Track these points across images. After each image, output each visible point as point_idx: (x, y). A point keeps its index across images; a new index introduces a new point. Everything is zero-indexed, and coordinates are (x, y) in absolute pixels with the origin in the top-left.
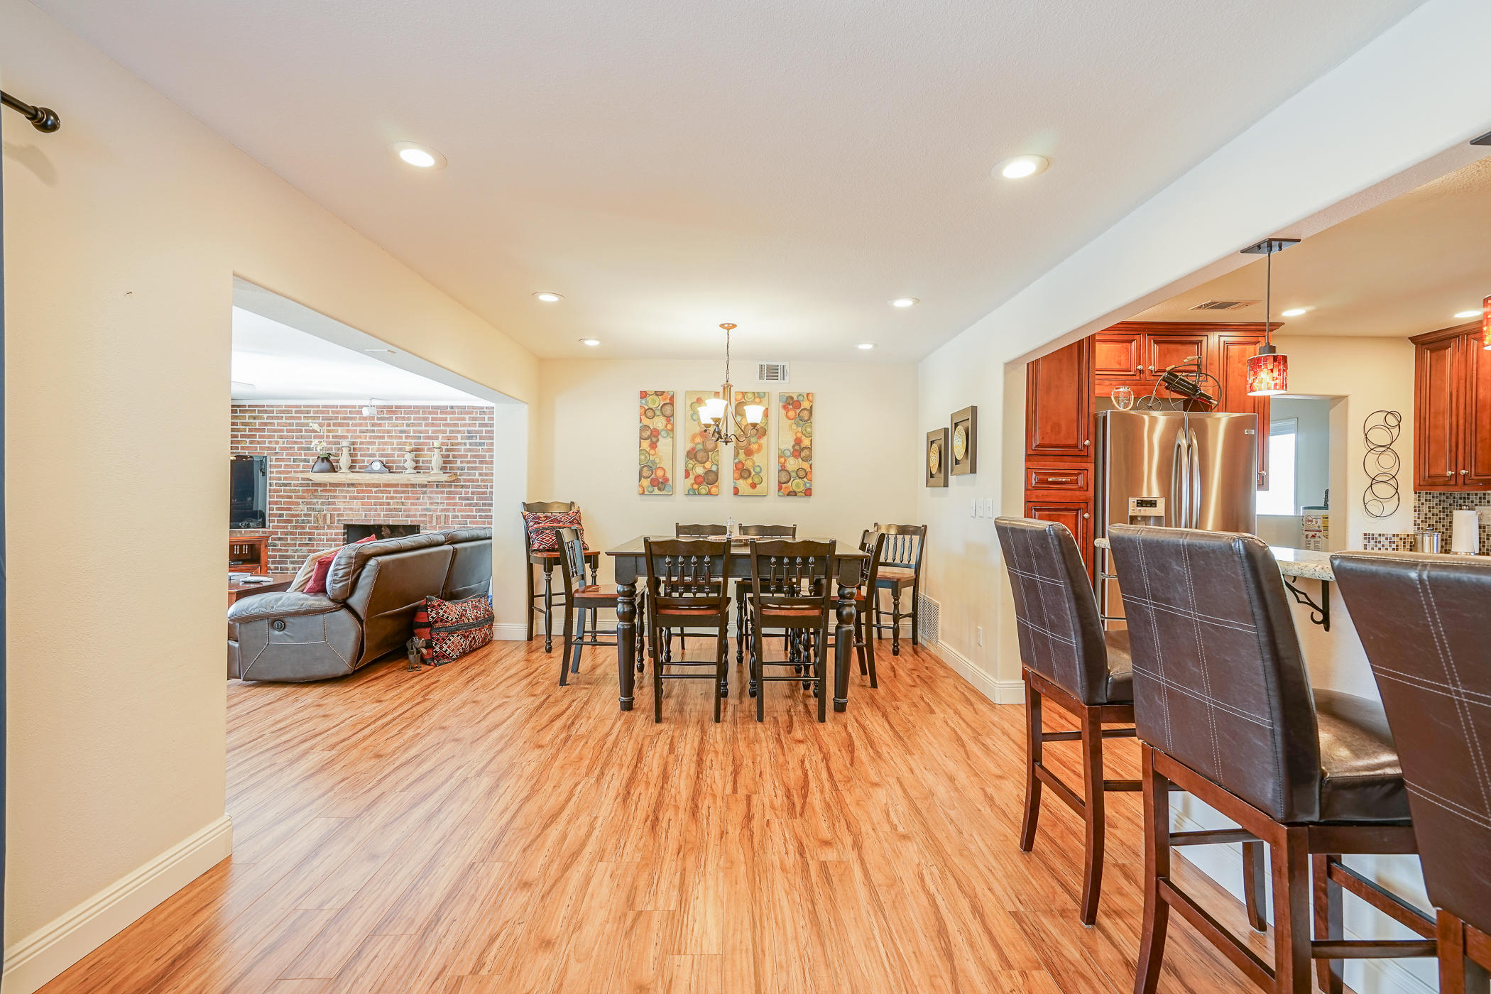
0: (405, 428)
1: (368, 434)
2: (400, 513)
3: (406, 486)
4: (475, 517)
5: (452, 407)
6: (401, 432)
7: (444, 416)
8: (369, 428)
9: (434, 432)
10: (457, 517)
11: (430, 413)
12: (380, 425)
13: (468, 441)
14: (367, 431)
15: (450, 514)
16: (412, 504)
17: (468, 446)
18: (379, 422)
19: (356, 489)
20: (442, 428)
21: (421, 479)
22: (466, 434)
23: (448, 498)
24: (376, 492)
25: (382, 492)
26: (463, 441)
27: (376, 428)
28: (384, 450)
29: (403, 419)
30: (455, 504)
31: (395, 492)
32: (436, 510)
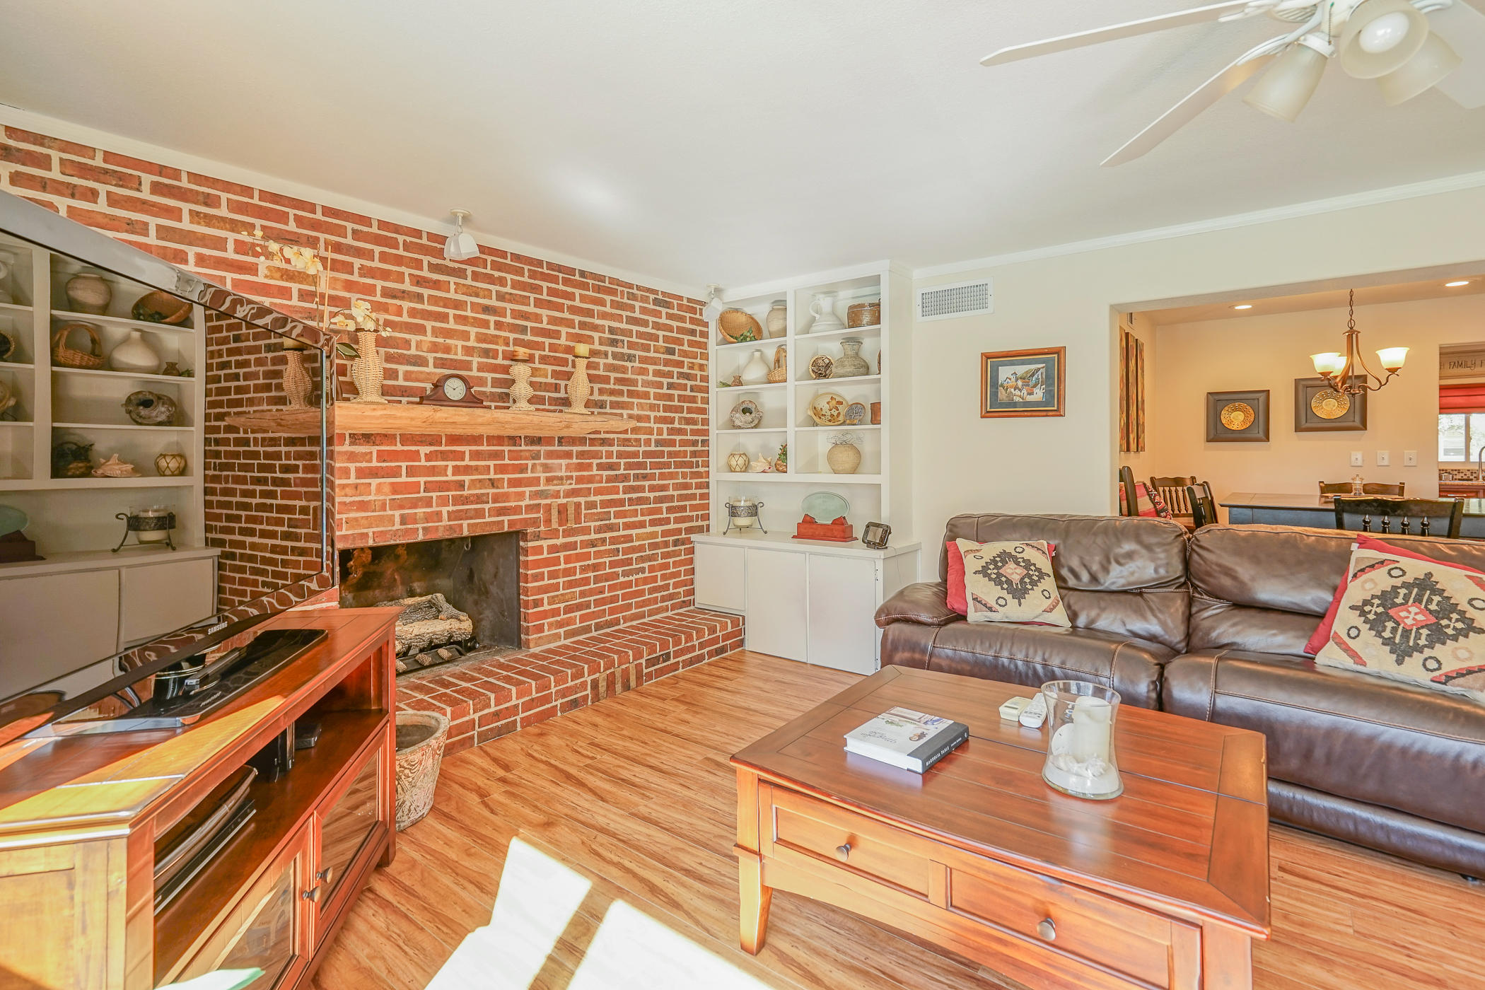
0: (493, 302)
1: (406, 305)
2: (487, 507)
3: (499, 440)
4: (621, 503)
5: (583, 274)
6: (487, 309)
7: (569, 289)
8: (407, 286)
9: (552, 321)
10: (591, 505)
11: (545, 277)
12: (436, 285)
13: (610, 349)
14: (403, 295)
15: (582, 500)
16: (513, 483)
17: (610, 360)
18: (435, 276)
19: (374, 449)
20: (566, 315)
21: (550, 422)
22: (607, 335)
23: (580, 467)
24: (429, 457)
25: (444, 456)
26: (603, 348)
27: (426, 292)
28: (447, 349)
29: (490, 279)
30: (590, 480)
31: (476, 455)
32: (556, 495)
